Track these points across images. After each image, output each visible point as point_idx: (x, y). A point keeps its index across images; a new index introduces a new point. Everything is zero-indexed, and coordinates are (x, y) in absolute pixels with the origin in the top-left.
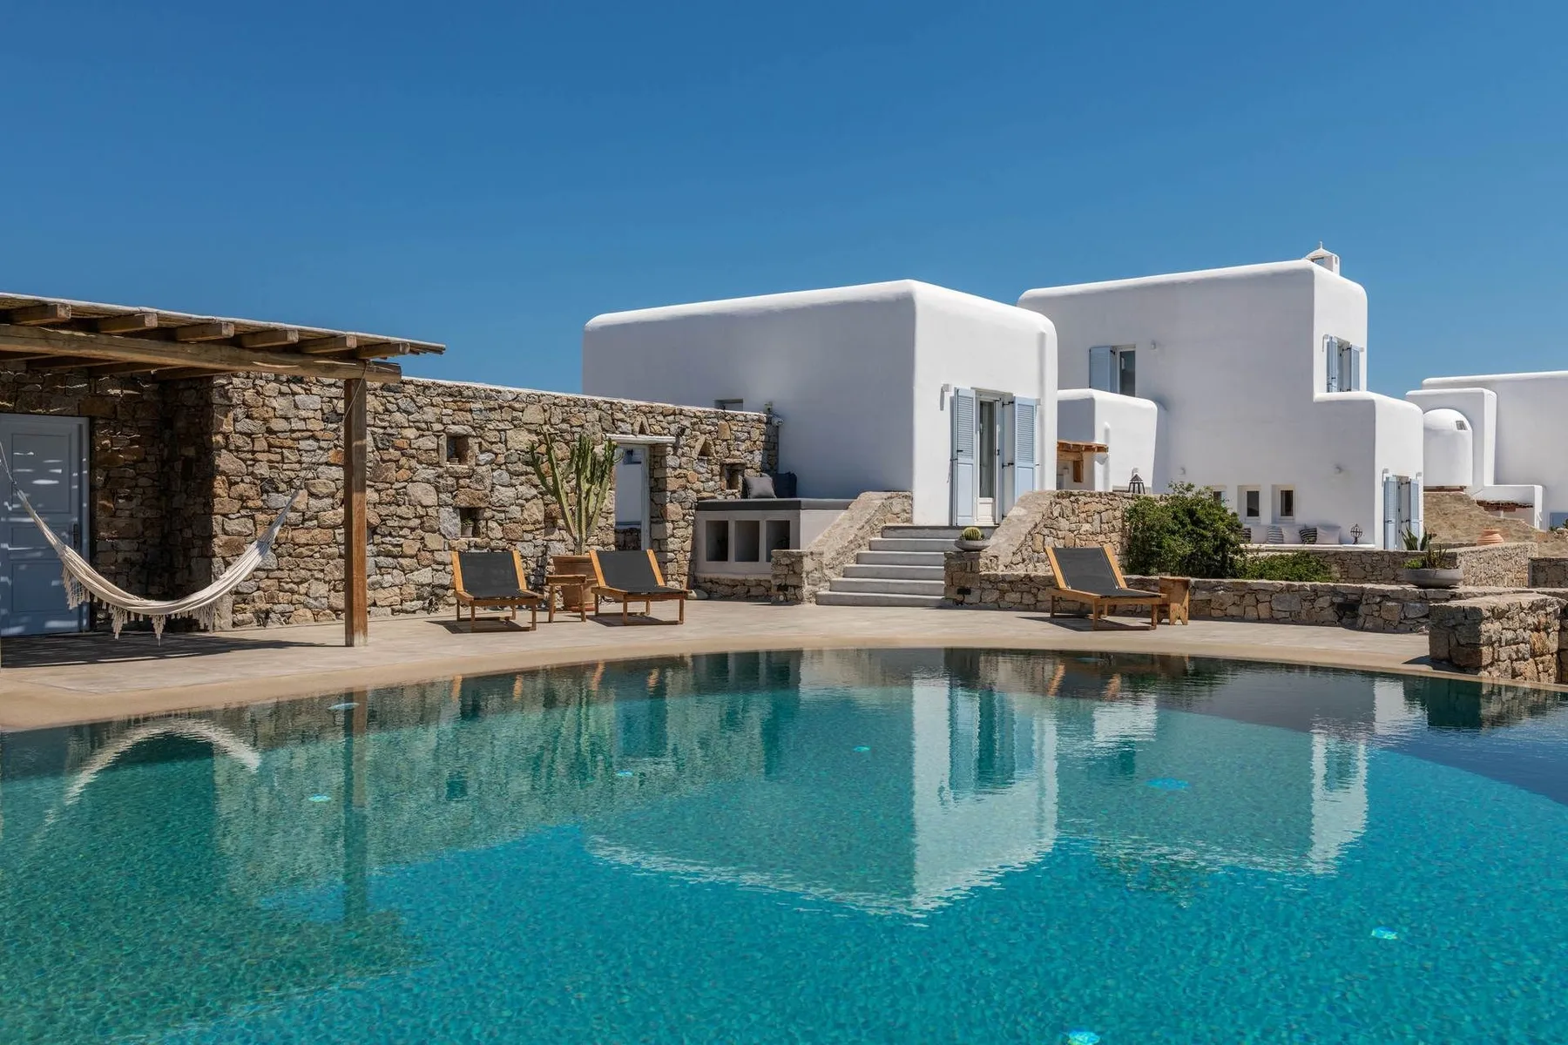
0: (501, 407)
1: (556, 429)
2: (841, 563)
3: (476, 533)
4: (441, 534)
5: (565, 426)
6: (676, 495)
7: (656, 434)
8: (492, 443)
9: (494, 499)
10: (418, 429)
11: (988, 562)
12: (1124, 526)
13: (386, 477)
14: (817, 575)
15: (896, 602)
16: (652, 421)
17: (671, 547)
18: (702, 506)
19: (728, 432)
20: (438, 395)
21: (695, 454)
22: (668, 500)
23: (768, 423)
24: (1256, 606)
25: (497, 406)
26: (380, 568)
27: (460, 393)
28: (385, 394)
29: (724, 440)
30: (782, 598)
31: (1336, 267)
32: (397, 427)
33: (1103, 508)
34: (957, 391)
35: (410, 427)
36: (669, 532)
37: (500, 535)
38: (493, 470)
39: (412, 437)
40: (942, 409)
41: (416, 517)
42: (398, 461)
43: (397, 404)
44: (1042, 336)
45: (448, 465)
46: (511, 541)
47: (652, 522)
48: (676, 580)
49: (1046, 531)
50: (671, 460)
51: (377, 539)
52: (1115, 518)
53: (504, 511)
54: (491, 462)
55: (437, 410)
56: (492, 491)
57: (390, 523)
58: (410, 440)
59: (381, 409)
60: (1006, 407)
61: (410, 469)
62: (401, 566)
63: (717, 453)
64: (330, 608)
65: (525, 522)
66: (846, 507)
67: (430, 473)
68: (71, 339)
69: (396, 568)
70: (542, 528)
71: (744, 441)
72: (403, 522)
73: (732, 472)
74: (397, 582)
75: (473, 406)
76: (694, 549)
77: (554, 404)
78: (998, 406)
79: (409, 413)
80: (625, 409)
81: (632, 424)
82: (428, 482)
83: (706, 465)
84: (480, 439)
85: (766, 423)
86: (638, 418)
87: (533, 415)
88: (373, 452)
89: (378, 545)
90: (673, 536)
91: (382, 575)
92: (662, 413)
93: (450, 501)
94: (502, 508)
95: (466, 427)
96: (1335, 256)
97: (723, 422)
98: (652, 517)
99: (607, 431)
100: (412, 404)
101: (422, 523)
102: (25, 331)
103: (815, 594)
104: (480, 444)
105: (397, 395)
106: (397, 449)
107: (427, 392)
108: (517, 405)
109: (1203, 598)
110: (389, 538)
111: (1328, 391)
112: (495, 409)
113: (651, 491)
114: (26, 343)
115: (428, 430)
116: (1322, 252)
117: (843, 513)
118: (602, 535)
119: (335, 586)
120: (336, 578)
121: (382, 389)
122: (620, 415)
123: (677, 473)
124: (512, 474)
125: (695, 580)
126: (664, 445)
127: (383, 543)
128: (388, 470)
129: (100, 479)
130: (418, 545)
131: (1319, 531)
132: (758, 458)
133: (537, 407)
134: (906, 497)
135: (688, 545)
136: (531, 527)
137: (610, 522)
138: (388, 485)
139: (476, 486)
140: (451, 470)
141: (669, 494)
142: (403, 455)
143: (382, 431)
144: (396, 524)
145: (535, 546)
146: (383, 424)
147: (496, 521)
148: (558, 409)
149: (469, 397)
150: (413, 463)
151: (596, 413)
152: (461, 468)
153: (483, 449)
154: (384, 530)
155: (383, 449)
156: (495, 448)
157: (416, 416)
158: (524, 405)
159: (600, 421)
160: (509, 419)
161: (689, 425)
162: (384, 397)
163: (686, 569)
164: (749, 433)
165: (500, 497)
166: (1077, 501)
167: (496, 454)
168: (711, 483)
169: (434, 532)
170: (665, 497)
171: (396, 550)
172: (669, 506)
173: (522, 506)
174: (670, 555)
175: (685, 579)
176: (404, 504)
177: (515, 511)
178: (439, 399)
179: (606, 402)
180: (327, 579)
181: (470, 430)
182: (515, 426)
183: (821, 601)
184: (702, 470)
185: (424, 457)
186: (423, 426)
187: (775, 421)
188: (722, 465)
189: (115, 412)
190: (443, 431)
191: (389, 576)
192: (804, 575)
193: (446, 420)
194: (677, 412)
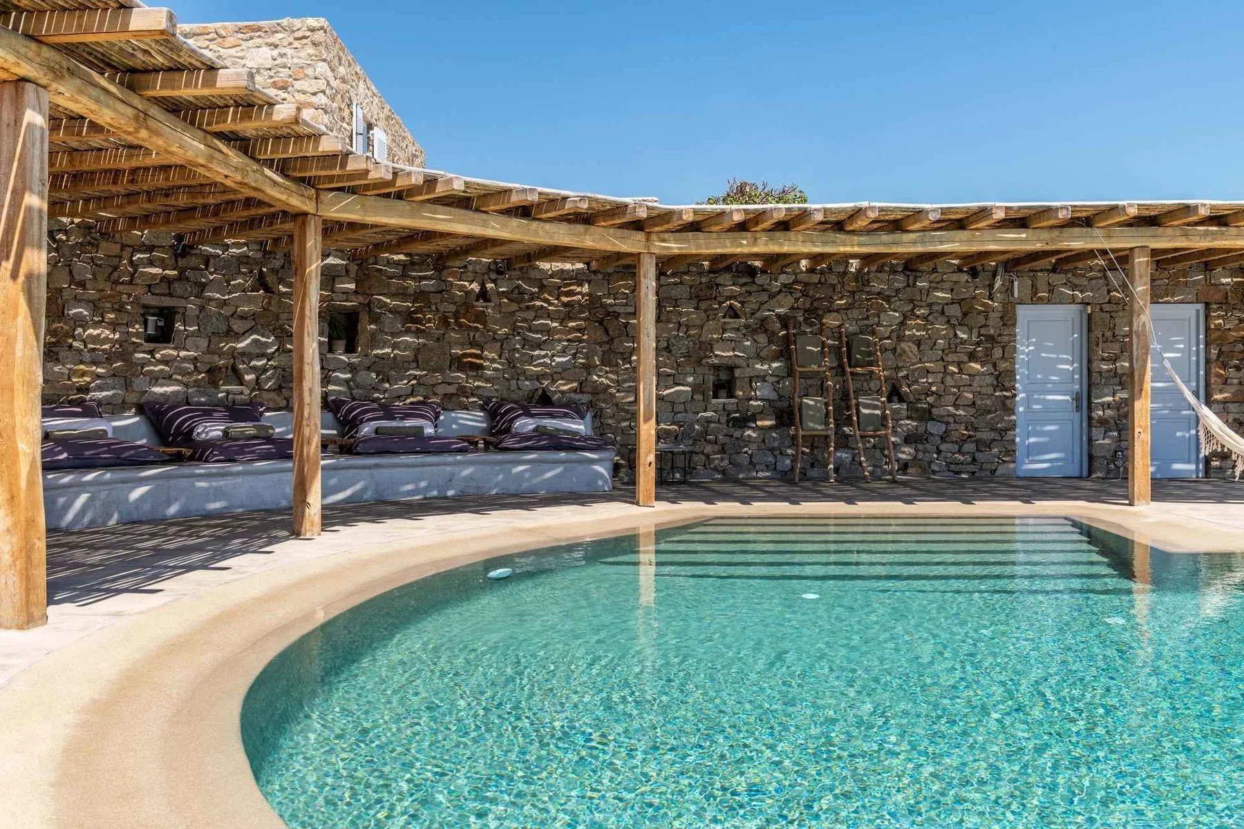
68: (1206, 234)
102: (1169, 231)
114: (1170, 241)
129: (1214, 352)
189: (1226, 298)
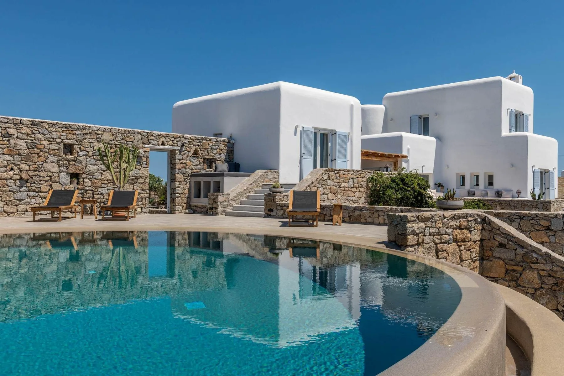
0: (91, 133)
1: (118, 142)
2: (239, 199)
3: (78, 184)
4: (60, 183)
5: (123, 141)
6: (181, 171)
7: (170, 145)
8: (86, 148)
9: (87, 170)
10: (49, 141)
11: (282, 198)
12: (368, 185)
13: (33, 160)
14: (226, 203)
15: (251, 215)
16: (169, 140)
17: (178, 192)
18: (193, 175)
19: (208, 145)
20: (59, 127)
21: (190, 154)
22: (176, 173)
23: (229, 142)
24: (378, 218)
25: (89, 133)
26: (30, 196)
27: (71, 127)
28: (32, 126)
29: (205, 149)
30: (211, 213)
31: (521, 81)
32: (38, 140)
33: (355, 176)
34: (303, 128)
35: (45, 140)
36: (177, 185)
37: (90, 185)
38: (86, 158)
39: (46, 144)
40: (295, 135)
41: (48, 176)
42: (39, 154)
43: (39, 131)
44: (352, 107)
45: (64, 156)
46: (96, 187)
47: (171, 182)
48: (180, 205)
49: (319, 186)
50: (178, 156)
51: (28, 185)
52: (362, 181)
53: (92, 175)
54: (86, 155)
55: (59, 134)
56: (86, 167)
57: (34, 178)
58: (45, 145)
59: (30, 133)
60: (333, 136)
61: (45, 157)
62: (40, 196)
63: (202, 154)
64: (5, 212)
65: (103, 180)
66: (248, 176)
67: (55, 159)
69: (37, 196)
70: (111, 182)
71: (216, 149)
72: (41, 178)
73: (210, 162)
74: (38, 202)
75: (76, 132)
76: (189, 193)
77: (118, 132)
78: (330, 135)
79: (45, 135)
80: (154, 135)
81: (158, 141)
82: (54, 162)
83: (196, 159)
84: (80, 146)
85: (228, 142)
86: (161, 139)
87: (107, 136)
88: (26, 149)
89: (28, 187)
90: (179, 187)
91: (31, 199)
92: (173, 137)
93: (65, 170)
94: (91, 173)
95: (73, 141)
96: (520, 76)
97: (205, 141)
98: (171, 180)
99: (145, 144)
100: (46, 131)
101: (51, 179)
103: (224, 211)
104: (80, 148)
105: (39, 127)
106: (38, 149)
107: (54, 126)
108: (99, 132)
109: (358, 214)
110: (34, 185)
111: (510, 132)
112: (88, 134)
113: (171, 169)
115: (54, 141)
116: (514, 74)
117: (247, 178)
118: (142, 186)
119: (7, 203)
120: (7, 200)
121: (31, 124)
122: (152, 138)
123: (181, 162)
124: (96, 160)
125: (190, 206)
126: (174, 150)
127: (31, 186)
128: (33, 157)
130: (49, 187)
131: (503, 192)
132: (223, 156)
133: (109, 133)
134: (276, 172)
135: (186, 191)
136: (106, 182)
137: (146, 181)
138: (34, 163)
139: (78, 164)
140: (65, 158)
141: (177, 170)
142: (41, 151)
143: (30, 141)
144: (38, 179)
145: (108, 190)
146: (31, 139)
147: (88, 179)
148: (120, 135)
149: (74, 129)
150: (46, 154)
151: (140, 137)
152: (69, 157)
153: (82, 150)
154: (32, 181)
155: (31, 149)
156: (87, 150)
157: (48, 136)
158: (102, 132)
159: (141, 139)
160: (95, 138)
161: (187, 142)
162: (32, 128)
163: (185, 201)
164: (219, 146)
165: (90, 169)
166: (338, 173)
167: (88, 152)
168: (199, 166)
169: (58, 183)
170: (175, 171)
171: (37, 190)
172: (177, 175)
173: (101, 174)
174: (177, 195)
175: (185, 205)
176: (42, 171)
177: (98, 175)
178: (60, 129)
179: (145, 132)
180: (3, 200)
181: (75, 142)
182: (98, 141)
183: (227, 214)
184: (194, 161)
185: (52, 152)
186: (52, 140)
187: (232, 142)
188: (204, 159)
190: (62, 142)
191: (34, 200)
192: (219, 203)
193: (62, 137)
194: (181, 137)
